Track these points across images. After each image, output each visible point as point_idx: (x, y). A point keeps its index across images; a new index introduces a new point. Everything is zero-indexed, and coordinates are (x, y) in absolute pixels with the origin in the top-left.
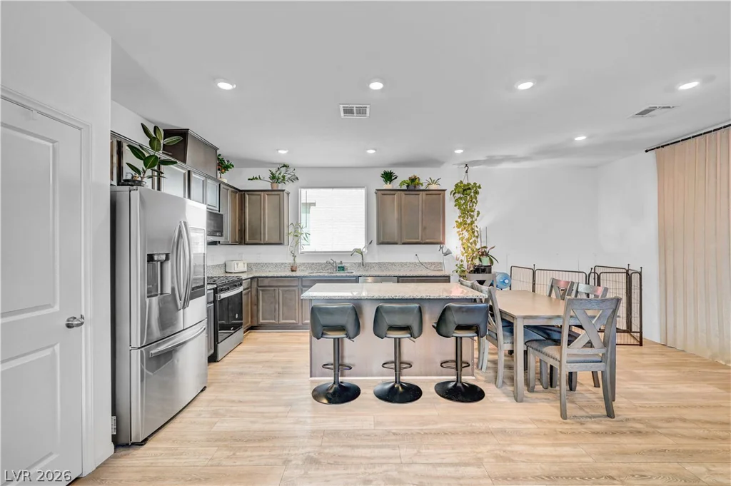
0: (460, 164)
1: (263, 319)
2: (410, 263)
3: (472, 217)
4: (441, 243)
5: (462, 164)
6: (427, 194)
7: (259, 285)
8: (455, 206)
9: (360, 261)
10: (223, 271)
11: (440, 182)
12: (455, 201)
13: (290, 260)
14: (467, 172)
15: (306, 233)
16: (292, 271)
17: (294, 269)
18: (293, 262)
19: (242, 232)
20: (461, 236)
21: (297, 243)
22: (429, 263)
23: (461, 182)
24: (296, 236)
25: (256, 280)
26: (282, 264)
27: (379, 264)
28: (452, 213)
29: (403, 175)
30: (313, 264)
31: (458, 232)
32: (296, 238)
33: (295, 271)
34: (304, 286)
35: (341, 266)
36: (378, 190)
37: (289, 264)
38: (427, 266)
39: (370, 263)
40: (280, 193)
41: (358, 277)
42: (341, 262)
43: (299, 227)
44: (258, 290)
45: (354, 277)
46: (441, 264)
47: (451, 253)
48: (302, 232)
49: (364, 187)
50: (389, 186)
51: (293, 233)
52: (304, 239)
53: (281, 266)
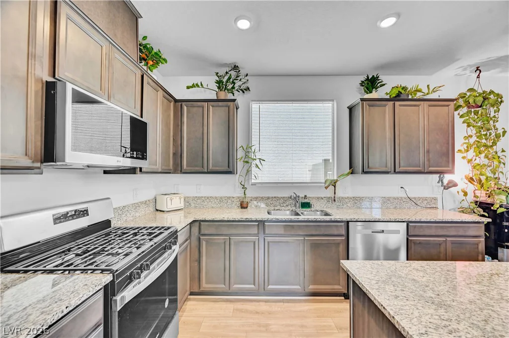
0: (469, 67)
1: (206, 283)
2: (395, 198)
3: (496, 136)
4: (442, 173)
5: (472, 67)
6: (430, 106)
7: (202, 232)
8: (465, 122)
9: (332, 195)
10: (152, 209)
11: (442, 90)
12: (463, 116)
13: (239, 193)
14: (478, 77)
15: (260, 159)
17: (245, 206)
18: (243, 196)
19: (178, 155)
20: (473, 163)
21: (248, 172)
22: (419, 198)
23: (472, 90)
24: (247, 162)
25: (197, 224)
26: (229, 198)
28: (461, 132)
31: (464, 157)
32: (247, 165)
34: (267, 234)
35: (306, 201)
36: (362, 100)
37: (239, 197)
38: (418, 203)
39: (342, 198)
40: (229, 103)
41: (348, 222)
42: (305, 196)
43: (250, 151)
44: (201, 240)
45: (341, 222)
46: (436, 199)
47: (455, 185)
48: (255, 158)
49: (333, 100)
50: (374, 95)
51: (243, 159)
52: (257, 166)
53: (227, 201)
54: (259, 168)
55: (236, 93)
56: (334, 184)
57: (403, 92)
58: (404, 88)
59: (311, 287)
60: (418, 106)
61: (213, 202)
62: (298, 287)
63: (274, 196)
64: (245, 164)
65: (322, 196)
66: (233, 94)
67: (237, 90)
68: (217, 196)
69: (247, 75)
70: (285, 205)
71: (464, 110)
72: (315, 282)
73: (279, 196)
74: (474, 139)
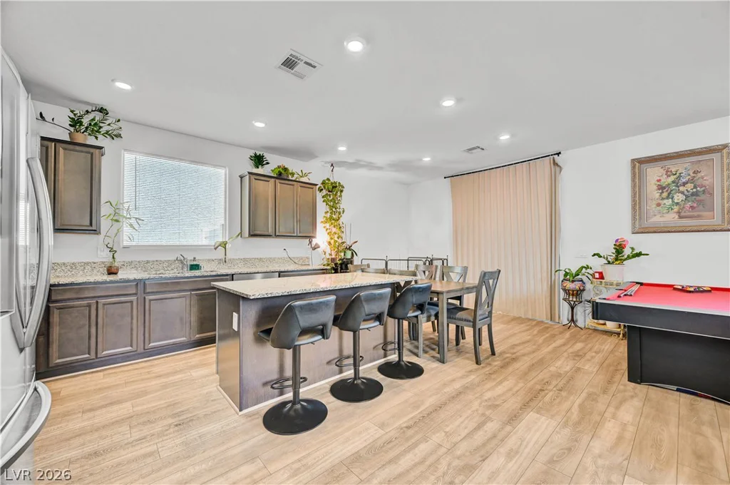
0: (326, 163)
1: (60, 358)
2: (279, 258)
3: (340, 213)
4: (310, 238)
5: (329, 163)
6: (301, 186)
8: (324, 201)
9: (222, 256)
11: (310, 176)
12: (323, 197)
13: (105, 256)
14: (332, 171)
15: (136, 218)
16: (110, 273)
17: (113, 270)
18: (111, 260)
20: (328, 231)
21: (119, 232)
22: (297, 258)
23: (328, 179)
24: (117, 221)
26: (87, 264)
27: (245, 260)
28: (322, 208)
29: (274, 162)
30: (148, 262)
31: (324, 227)
32: (116, 225)
33: (116, 274)
34: (149, 293)
35: (195, 263)
36: (250, 173)
37: (103, 263)
38: (296, 261)
39: (234, 259)
40: (92, 150)
41: (233, 275)
42: (195, 258)
43: (121, 207)
44: (51, 309)
45: (227, 275)
46: (308, 258)
47: (319, 247)
48: (128, 216)
49: (225, 167)
50: (260, 171)
51: (112, 217)
52: (131, 225)
53: (84, 268)
54: (134, 229)
55: (100, 137)
56: (224, 245)
57: (283, 172)
58: (286, 169)
59: (198, 336)
60: (293, 185)
61: (59, 270)
62: (185, 339)
63: (155, 259)
64: (114, 222)
65: (213, 259)
66: (96, 138)
67: (103, 134)
68: (66, 262)
69: (119, 121)
70: (169, 269)
71: (324, 192)
72: (201, 331)
73: (162, 259)
74: (329, 214)
